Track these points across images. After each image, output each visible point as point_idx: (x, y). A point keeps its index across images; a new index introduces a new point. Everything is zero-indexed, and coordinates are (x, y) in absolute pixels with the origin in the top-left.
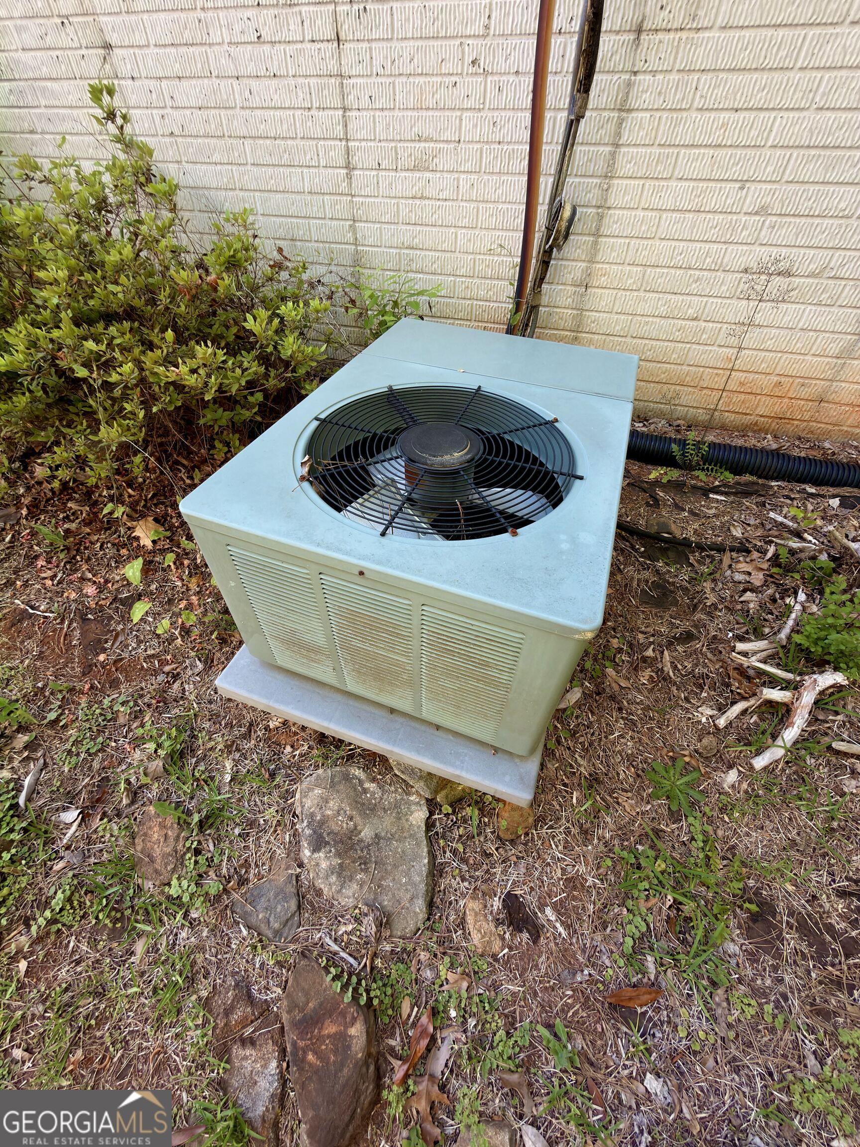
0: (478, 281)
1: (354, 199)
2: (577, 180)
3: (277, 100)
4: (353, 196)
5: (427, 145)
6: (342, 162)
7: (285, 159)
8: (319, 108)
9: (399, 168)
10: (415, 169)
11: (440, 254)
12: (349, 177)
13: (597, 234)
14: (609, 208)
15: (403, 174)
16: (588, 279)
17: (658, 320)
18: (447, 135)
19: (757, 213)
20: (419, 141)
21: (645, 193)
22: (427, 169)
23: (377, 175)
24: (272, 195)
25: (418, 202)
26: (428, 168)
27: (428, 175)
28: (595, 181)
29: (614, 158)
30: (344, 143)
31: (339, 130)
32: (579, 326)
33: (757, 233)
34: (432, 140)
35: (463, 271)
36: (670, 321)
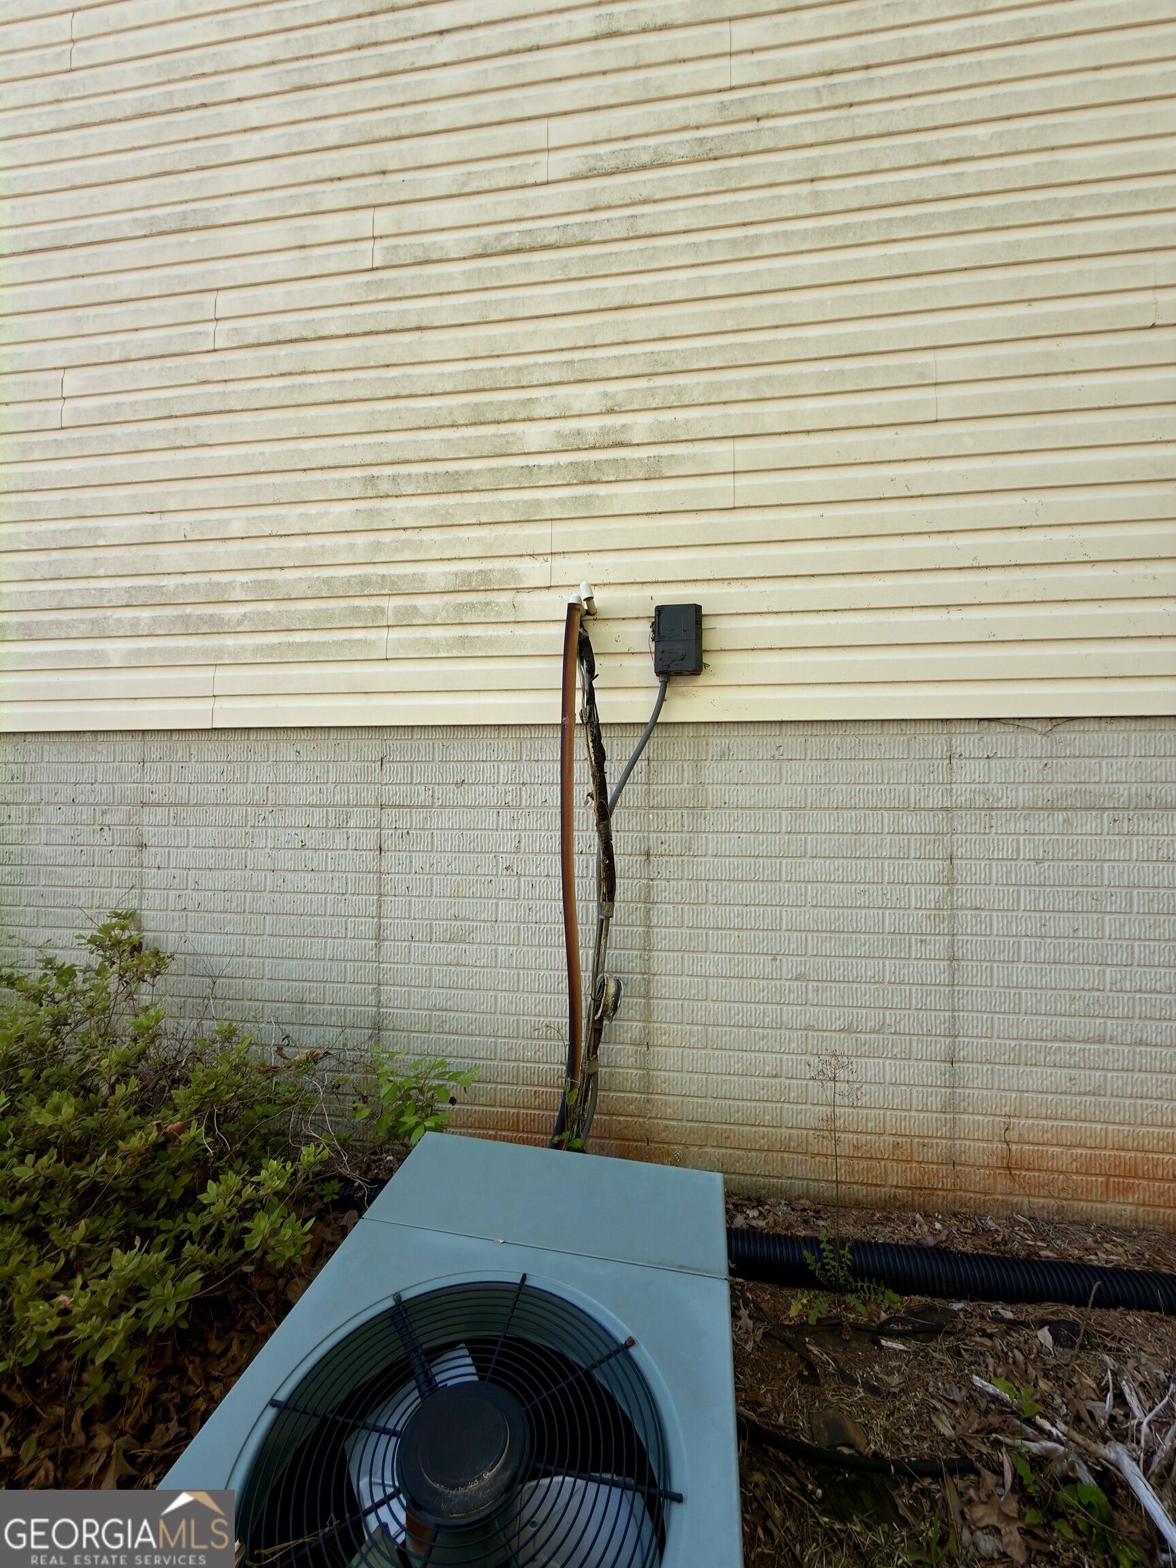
0: (524, 1042)
1: (381, 966)
2: (617, 952)
3: (310, 886)
4: (380, 963)
5: (463, 923)
6: (372, 934)
7: (309, 931)
8: (354, 894)
9: (434, 940)
10: (450, 941)
11: (478, 1016)
12: (378, 947)
13: (647, 996)
14: (654, 975)
15: (438, 945)
16: (648, 1038)
17: (736, 1078)
18: (484, 916)
19: (796, 979)
20: (456, 920)
21: (686, 962)
22: (464, 942)
23: (410, 946)
24: (285, 961)
25: (453, 969)
26: (465, 940)
27: (464, 946)
28: (635, 953)
29: (649, 936)
30: (376, 920)
31: (373, 910)
32: (648, 1087)
33: (804, 995)
34: (468, 919)
35: (505, 1032)
36: (749, 1079)
